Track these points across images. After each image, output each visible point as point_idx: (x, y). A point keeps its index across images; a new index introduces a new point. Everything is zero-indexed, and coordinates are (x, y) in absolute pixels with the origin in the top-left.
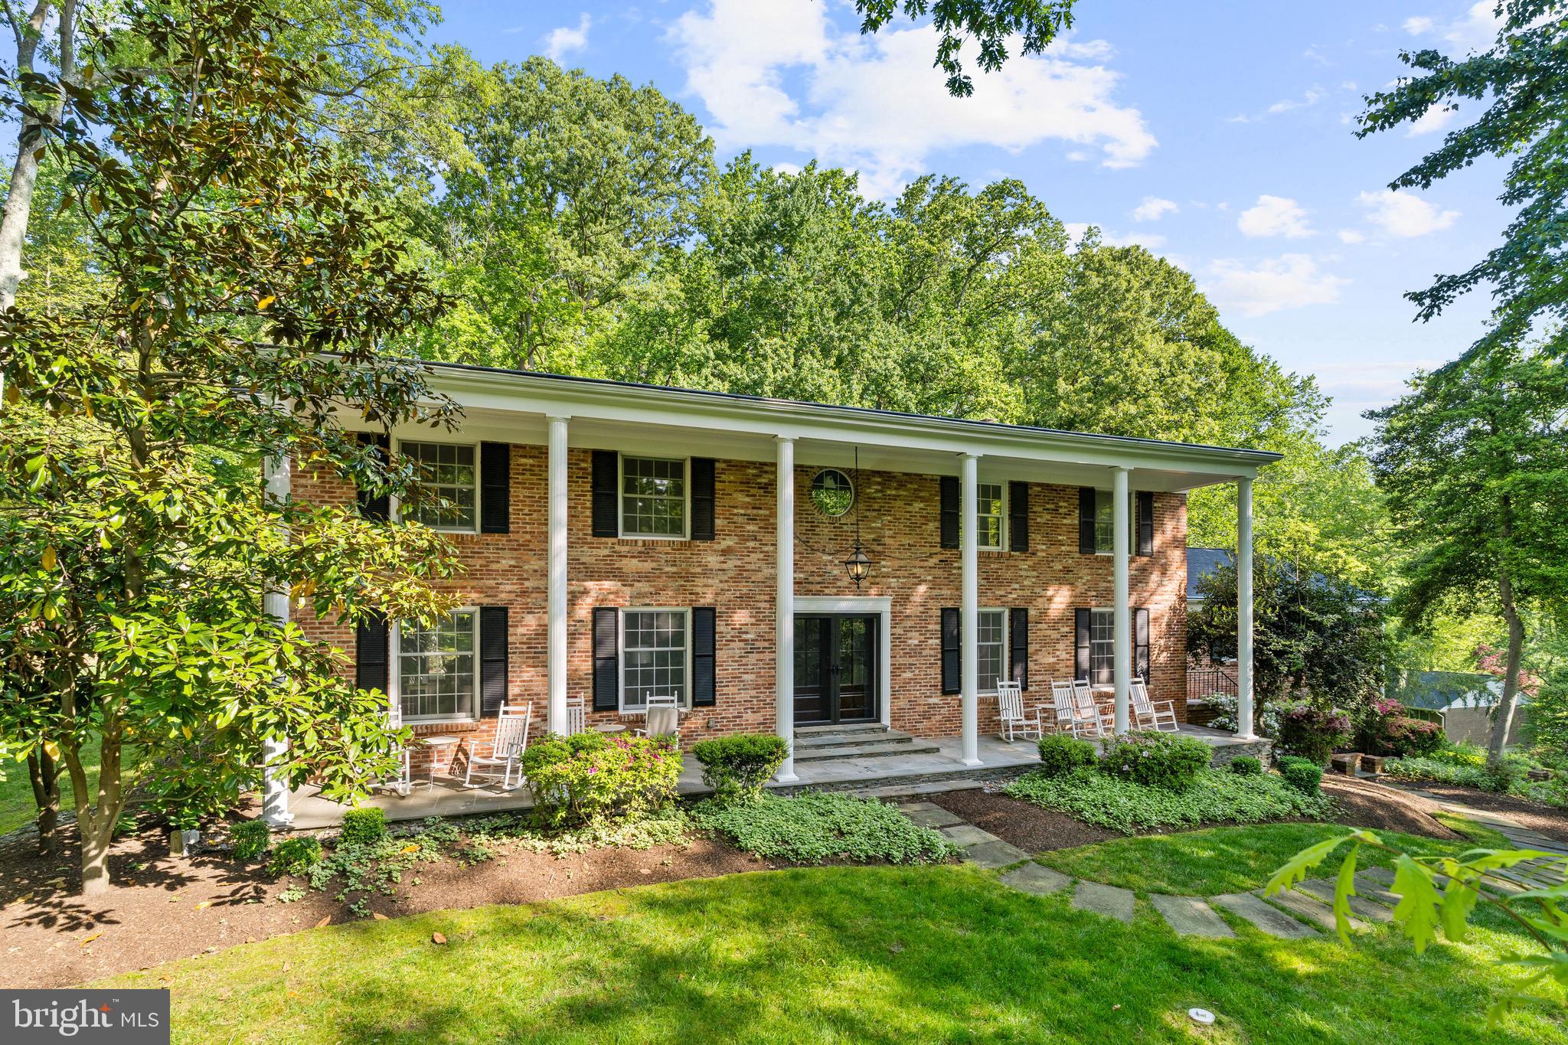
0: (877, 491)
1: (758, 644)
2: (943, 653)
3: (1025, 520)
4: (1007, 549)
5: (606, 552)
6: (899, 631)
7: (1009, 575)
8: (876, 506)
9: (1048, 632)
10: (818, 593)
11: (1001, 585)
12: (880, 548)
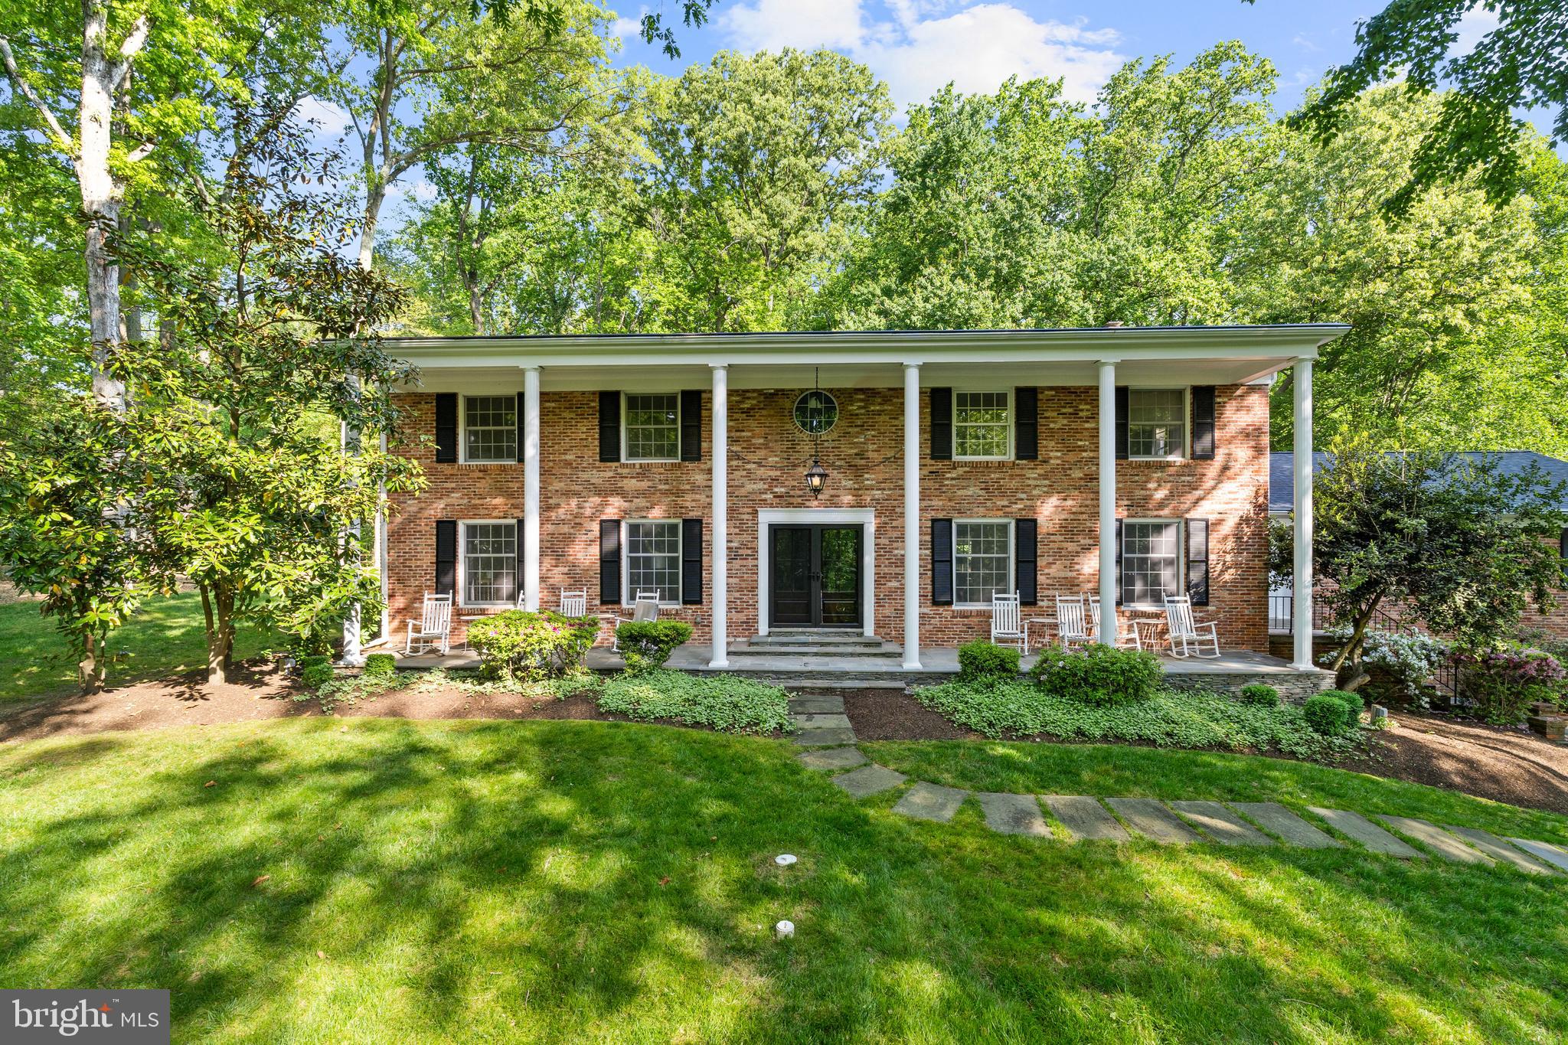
0: (860, 408)
1: (741, 552)
2: (933, 564)
3: (1034, 426)
4: (1013, 458)
5: (611, 474)
6: (884, 541)
7: (1014, 484)
8: (859, 423)
9: (1065, 545)
10: (799, 506)
11: (1003, 495)
12: (863, 462)
